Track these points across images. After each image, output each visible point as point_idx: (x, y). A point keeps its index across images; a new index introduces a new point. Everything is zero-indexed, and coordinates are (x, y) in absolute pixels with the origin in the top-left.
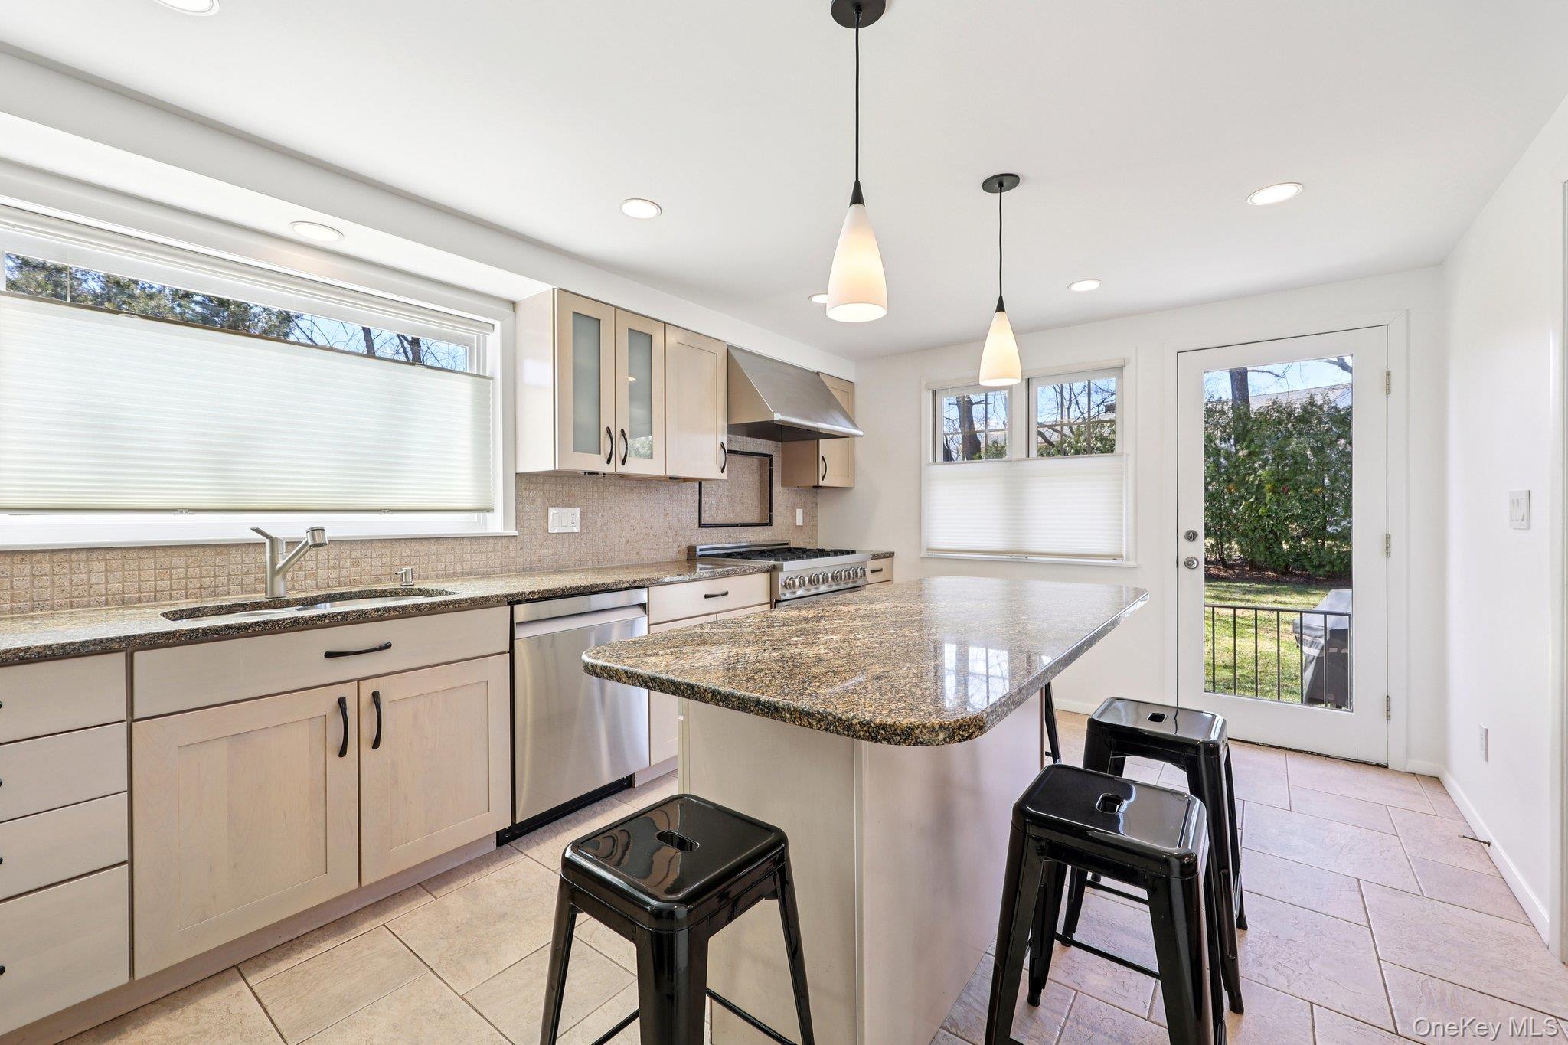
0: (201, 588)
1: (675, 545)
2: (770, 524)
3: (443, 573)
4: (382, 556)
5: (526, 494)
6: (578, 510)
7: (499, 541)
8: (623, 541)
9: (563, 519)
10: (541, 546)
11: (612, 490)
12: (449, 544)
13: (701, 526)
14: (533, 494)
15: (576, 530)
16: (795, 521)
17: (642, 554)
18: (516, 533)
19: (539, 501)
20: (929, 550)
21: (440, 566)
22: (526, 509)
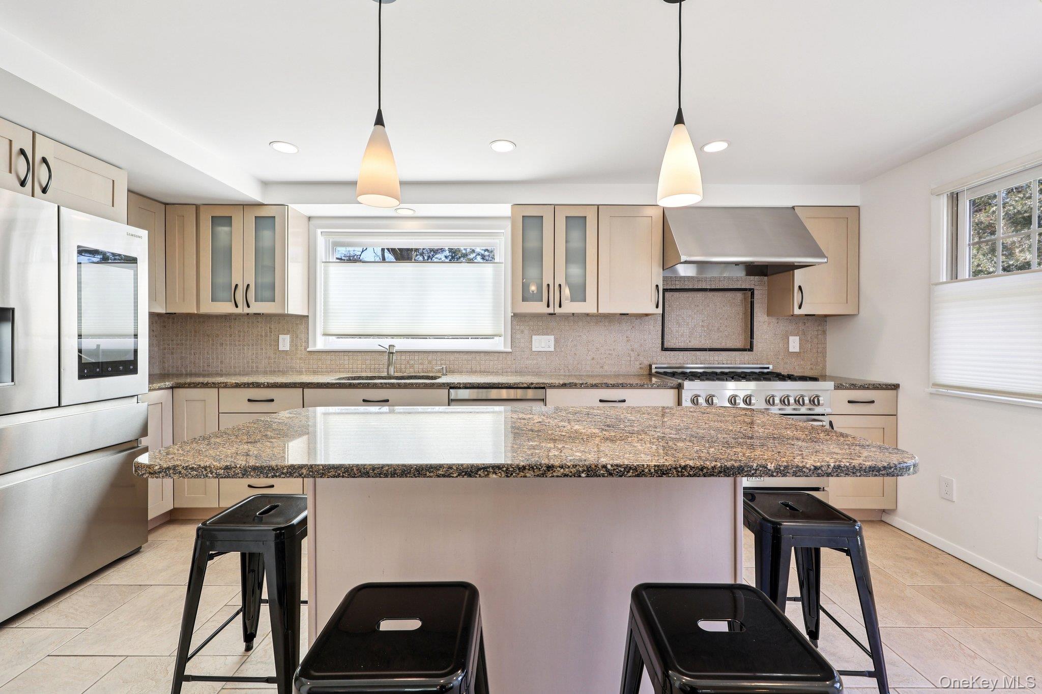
0: (375, 369)
1: (637, 363)
2: (751, 349)
3: (470, 370)
4: (441, 360)
5: (518, 327)
6: (552, 338)
7: (501, 355)
8: (589, 358)
9: (543, 343)
10: (527, 358)
11: (580, 324)
12: (473, 355)
13: (664, 349)
14: (522, 327)
15: (552, 349)
16: (788, 347)
17: (606, 367)
18: (510, 350)
19: (526, 332)
20: (936, 385)
21: (469, 366)
22: (518, 336)
